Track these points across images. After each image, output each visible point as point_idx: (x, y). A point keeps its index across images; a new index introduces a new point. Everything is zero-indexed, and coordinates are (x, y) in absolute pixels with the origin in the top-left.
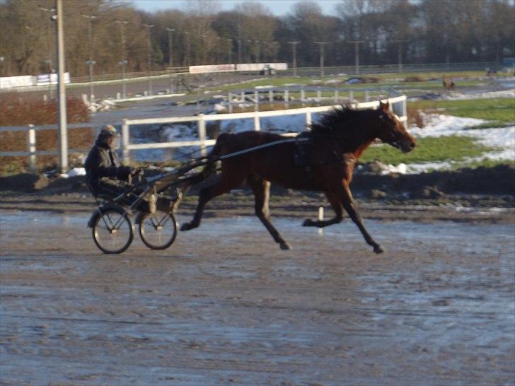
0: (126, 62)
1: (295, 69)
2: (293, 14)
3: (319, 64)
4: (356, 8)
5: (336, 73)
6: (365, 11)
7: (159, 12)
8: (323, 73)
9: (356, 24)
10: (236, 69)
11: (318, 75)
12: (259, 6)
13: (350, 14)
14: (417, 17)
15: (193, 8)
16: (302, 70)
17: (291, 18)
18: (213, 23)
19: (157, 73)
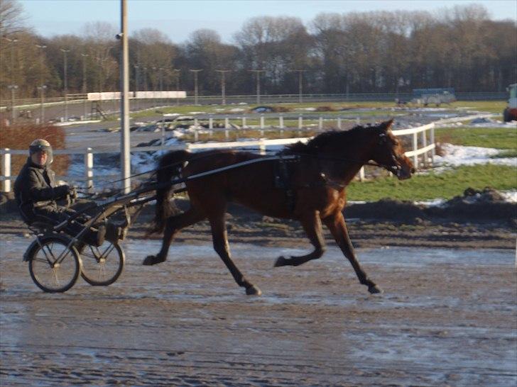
0: (45, 87)
1: (196, 97)
2: (191, 41)
3: (221, 92)
4: (255, 37)
5: (237, 102)
6: (263, 40)
7: (56, 38)
8: (224, 101)
9: (254, 53)
10: (134, 96)
11: (219, 103)
12: (157, 33)
13: (248, 43)
14: (315, 47)
15: (91, 34)
16: (203, 98)
17: (190, 46)
18: (111, 50)
19: (54, 99)
